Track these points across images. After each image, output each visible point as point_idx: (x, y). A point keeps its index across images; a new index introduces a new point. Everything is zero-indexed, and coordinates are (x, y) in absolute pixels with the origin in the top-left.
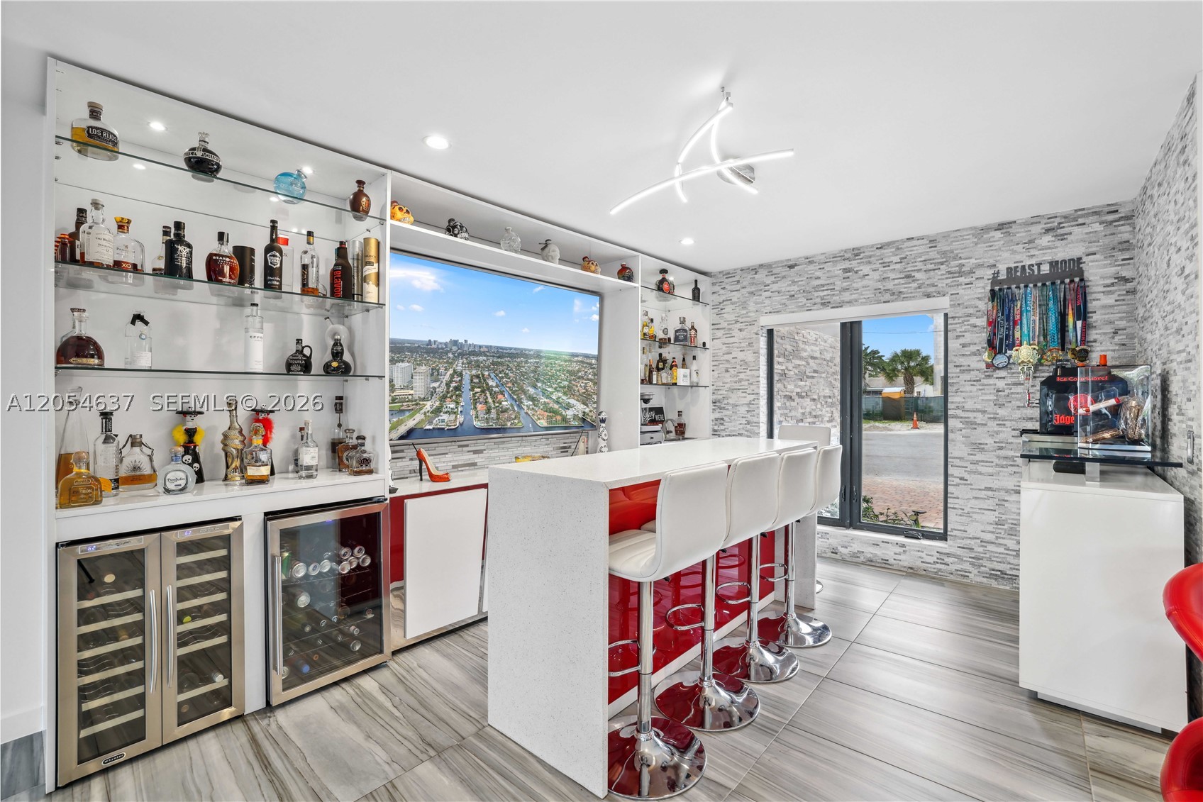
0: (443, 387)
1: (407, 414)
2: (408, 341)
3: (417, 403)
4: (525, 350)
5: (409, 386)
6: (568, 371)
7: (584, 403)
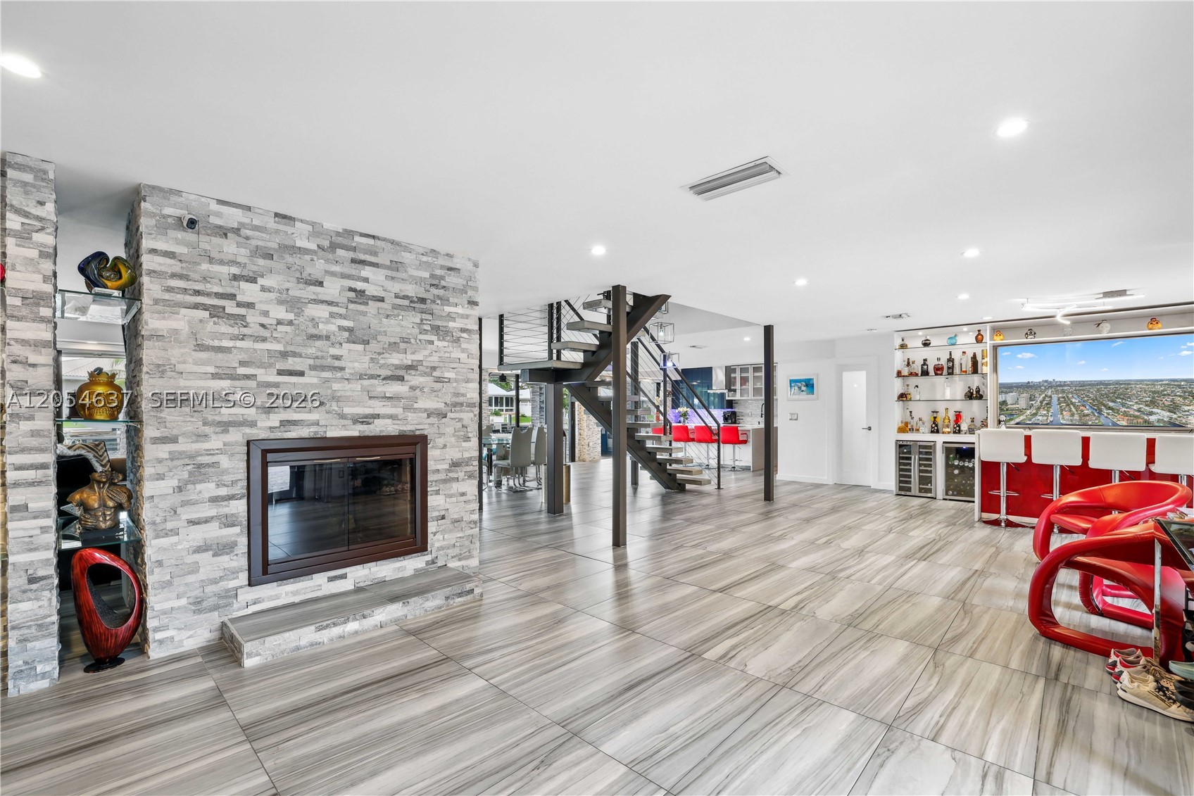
0: (1038, 403)
1: (1015, 416)
2: (1015, 383)
3: (1021, 411)
4: (1105, 381)
5: (1016, 403)
6: (1150, 391)
7: (1170, 411)
